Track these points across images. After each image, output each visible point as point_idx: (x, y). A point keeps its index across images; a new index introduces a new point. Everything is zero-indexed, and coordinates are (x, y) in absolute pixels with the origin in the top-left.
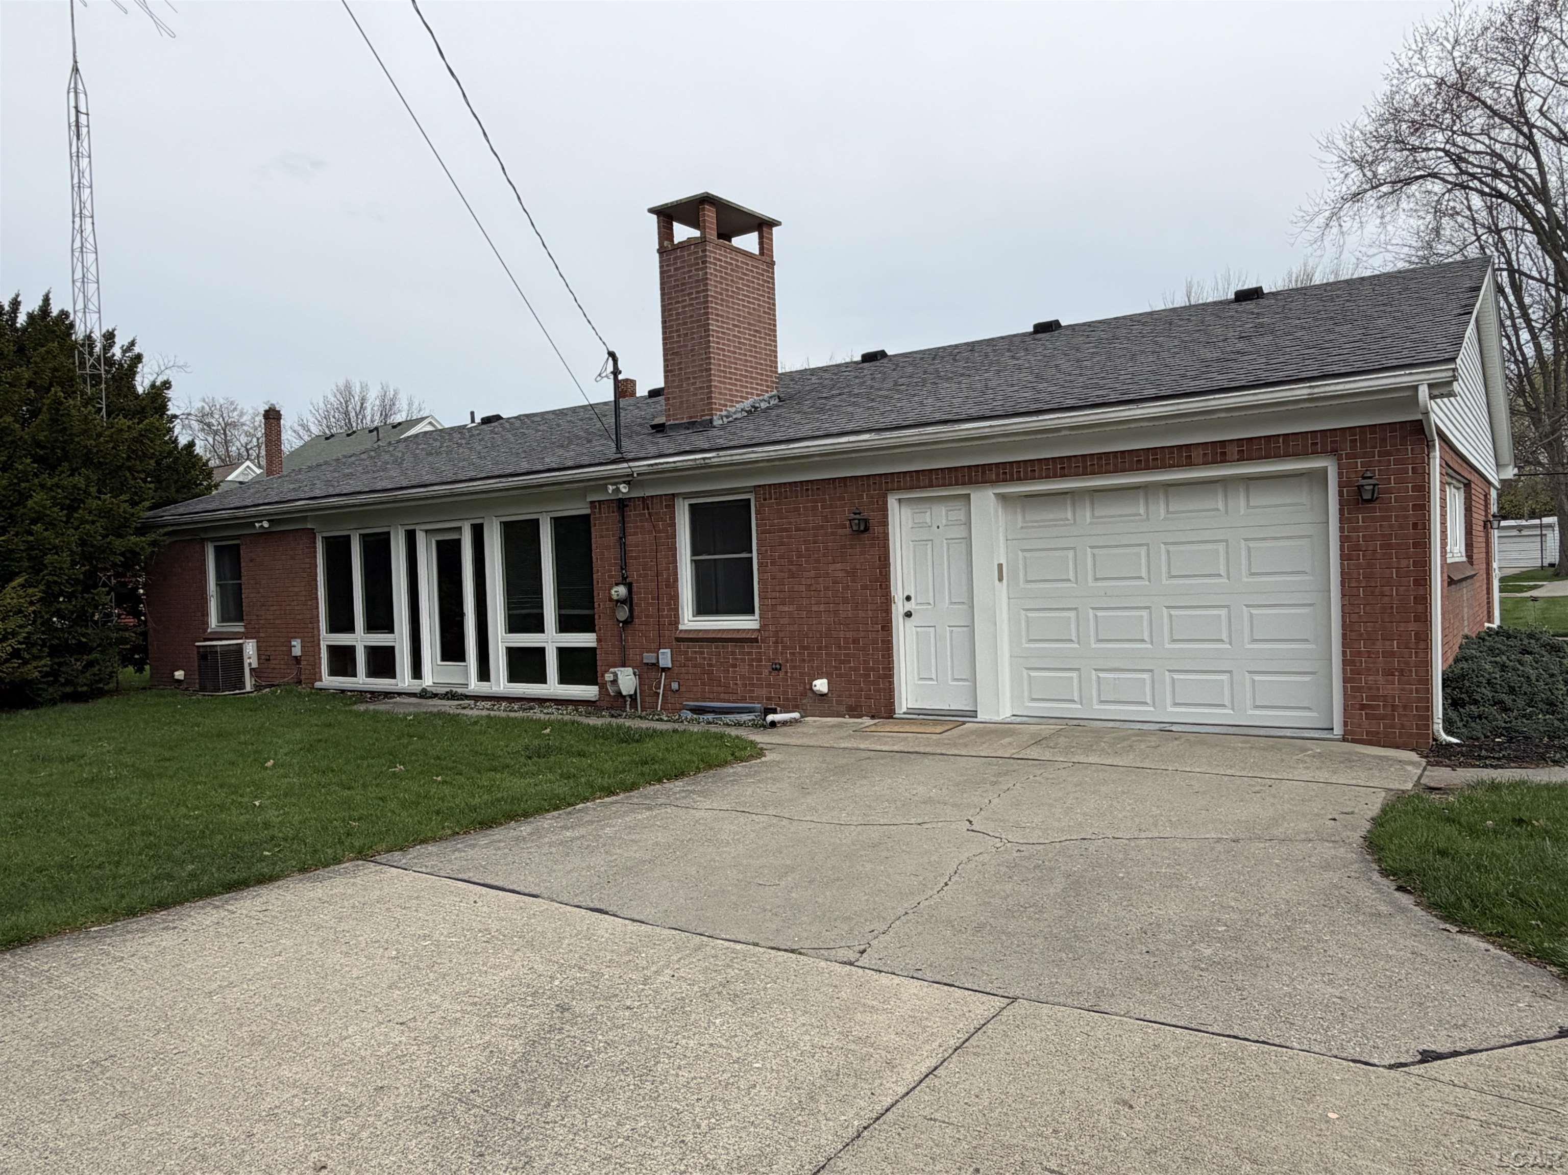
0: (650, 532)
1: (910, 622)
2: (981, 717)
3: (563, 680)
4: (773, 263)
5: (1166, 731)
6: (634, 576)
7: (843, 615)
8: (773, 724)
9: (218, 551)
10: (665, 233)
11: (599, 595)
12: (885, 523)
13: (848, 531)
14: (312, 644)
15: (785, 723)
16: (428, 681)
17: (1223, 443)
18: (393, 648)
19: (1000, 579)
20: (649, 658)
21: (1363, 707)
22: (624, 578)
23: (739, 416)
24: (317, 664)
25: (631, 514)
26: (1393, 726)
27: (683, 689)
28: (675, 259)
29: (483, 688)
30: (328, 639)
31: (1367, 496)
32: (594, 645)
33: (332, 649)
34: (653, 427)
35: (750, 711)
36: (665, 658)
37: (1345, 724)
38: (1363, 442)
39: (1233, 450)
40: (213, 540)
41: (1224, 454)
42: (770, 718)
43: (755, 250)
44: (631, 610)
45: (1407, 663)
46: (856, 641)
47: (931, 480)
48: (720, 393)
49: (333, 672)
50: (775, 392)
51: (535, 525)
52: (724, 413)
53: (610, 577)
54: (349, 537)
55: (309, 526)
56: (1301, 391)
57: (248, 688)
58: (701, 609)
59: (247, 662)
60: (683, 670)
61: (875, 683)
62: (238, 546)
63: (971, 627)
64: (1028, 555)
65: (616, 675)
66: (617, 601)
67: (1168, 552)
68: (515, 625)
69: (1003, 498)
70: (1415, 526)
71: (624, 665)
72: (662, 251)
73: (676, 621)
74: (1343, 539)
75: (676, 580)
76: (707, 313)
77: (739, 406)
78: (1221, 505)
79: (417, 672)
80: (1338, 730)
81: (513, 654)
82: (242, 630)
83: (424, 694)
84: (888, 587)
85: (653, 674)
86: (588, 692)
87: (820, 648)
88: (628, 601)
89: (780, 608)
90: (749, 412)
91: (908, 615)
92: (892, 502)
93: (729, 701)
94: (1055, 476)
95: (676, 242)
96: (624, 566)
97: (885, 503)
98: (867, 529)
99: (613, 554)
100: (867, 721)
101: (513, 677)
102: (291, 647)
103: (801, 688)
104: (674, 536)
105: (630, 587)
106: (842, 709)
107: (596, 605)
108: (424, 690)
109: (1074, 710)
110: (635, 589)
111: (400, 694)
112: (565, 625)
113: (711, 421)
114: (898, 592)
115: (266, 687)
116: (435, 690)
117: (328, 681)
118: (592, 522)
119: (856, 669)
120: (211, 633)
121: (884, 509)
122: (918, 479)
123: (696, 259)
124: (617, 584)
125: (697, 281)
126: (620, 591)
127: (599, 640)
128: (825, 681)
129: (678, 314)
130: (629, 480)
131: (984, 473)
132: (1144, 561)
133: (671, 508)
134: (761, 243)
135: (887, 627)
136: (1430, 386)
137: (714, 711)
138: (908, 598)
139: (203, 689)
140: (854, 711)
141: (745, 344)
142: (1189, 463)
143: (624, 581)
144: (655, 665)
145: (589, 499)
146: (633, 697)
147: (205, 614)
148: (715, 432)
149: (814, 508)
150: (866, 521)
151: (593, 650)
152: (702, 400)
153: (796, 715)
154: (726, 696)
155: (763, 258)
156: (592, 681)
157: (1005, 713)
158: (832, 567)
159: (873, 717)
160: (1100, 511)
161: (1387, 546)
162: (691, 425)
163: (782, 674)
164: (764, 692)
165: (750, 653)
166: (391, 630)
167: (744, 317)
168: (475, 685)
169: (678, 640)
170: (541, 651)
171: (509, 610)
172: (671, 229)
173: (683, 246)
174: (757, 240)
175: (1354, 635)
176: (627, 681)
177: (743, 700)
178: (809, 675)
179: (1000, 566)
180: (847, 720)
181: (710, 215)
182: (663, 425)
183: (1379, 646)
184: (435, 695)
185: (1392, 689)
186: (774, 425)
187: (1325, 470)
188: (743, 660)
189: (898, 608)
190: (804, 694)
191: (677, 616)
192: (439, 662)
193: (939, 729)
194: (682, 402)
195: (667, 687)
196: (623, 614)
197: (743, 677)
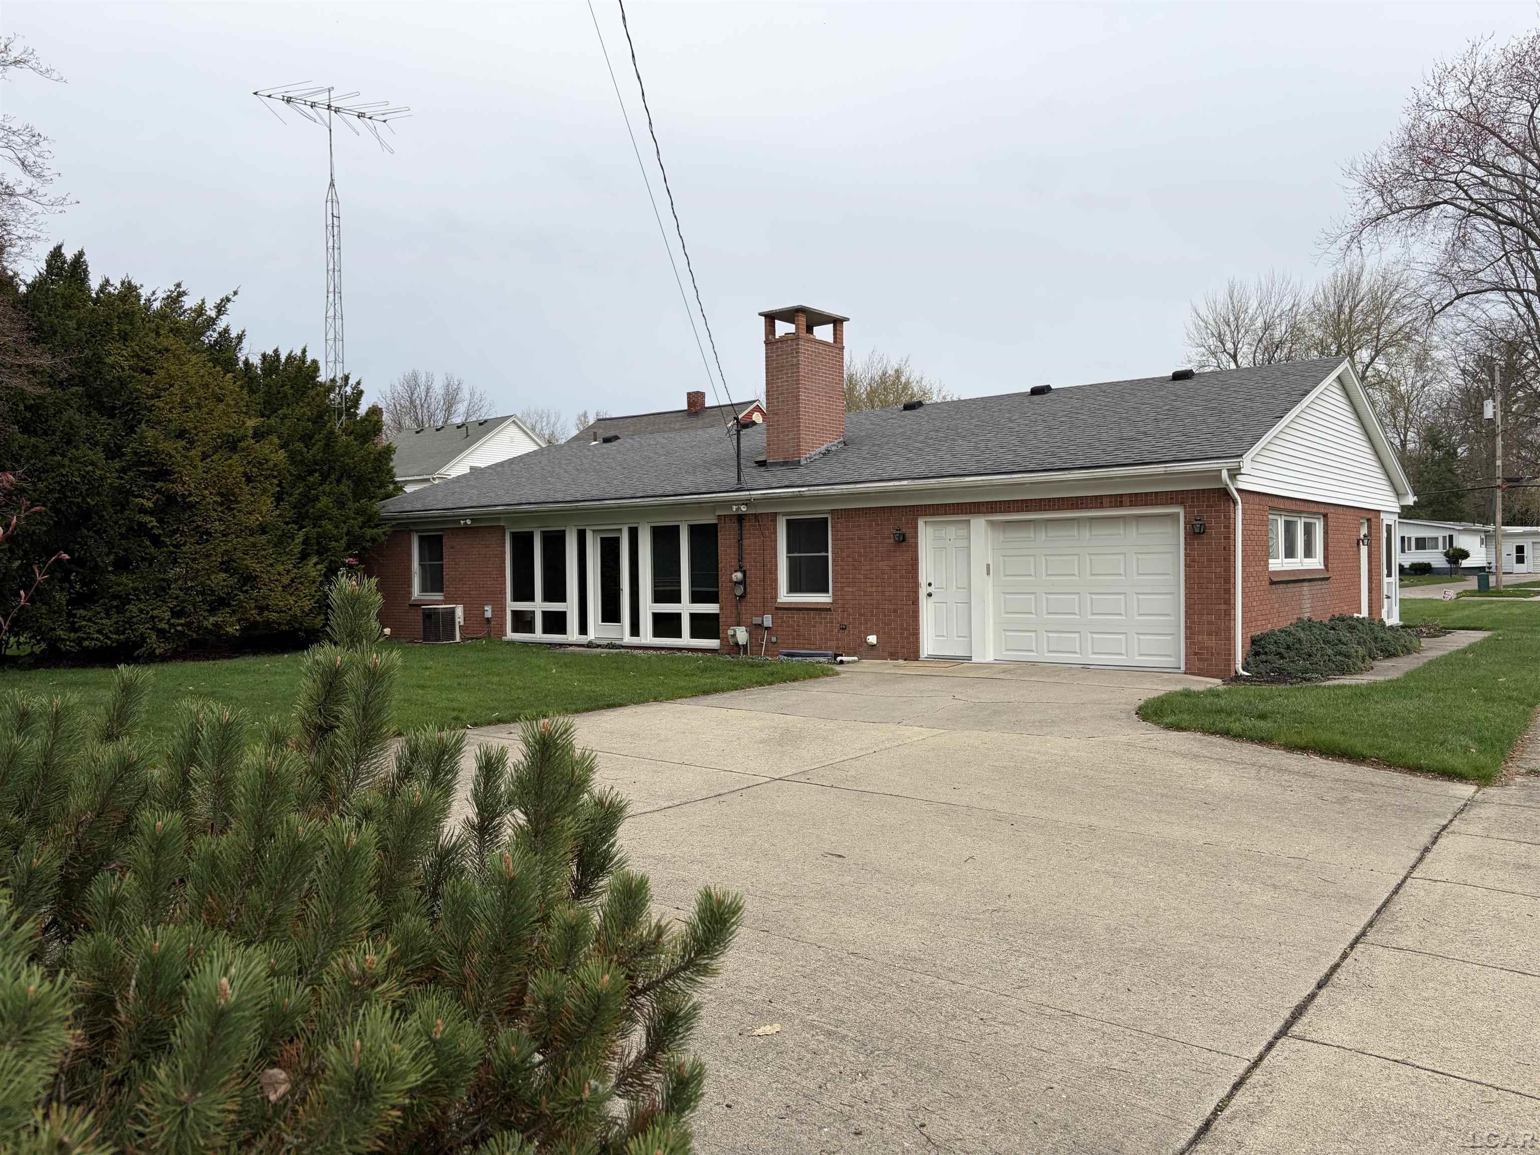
0: (759, 537)
1: (931, 599)
2: (974, 660)
3: (694, 635)
4: (843, 348)
5: (1085, 667)
6: (747, 566)
7: (888, 594)
8: (842, 662)
9: (422, 539)
10: (770, 329)
11: (722, 579)
12: (916, 537)
13: (892, 541)
14: (500, 609)
15: (849, 662)
16: (592, 635)
17: (1121, 495)
18: (565, 613)
19: (988, 574)
20: (756, 620)
21: (1196, 654)
22: (741, 567)
23: (817, 457)
24: (503, 625)
25: (747, 524)
26: (1211, 665)
27: (779, 641)
28: (777, 348)
29: (635, 641)
30: (512, 606)
31: (1197, 531)
32: (718, 612)
33: (515, 613)
34: (756, 462)
35: (825, 655)
36: (768, 621)
37: (1186, 664)
38: (1198, 499)
39: (1126, 500)
40: (417, 531)
41: (1121, 502)
42: (839, 659)
43: (830, 340)
44: (745, 588)
45: (1219, 629)
46: (895, 611)
47: (945, 511)
48: (806, 442)
49: (515, 630)
50: (842, 439)
51: (676, 530)
52: (808, 456)
53: (731, 566)
54: (532, 533)
55: (502, 524)
56: (1160, 469)
57: (458, 639)
58: (794, 588)
59: (457, 620)
60: (780, 629)
61: (907, 638)
62: (441, 536)
63: (969, 603)
64: (1006, 558)
65: (735, 631)
66: (736, 582)
67: (1091, 560)
68: (658, 597)
69: (992, 523)
70: (1225, 548)
71: (739, 625)
72: (767, 343)
73: (775, 597)
74: (1186, 555)
75: (776, 570)
76: (798, 388)
77: (818, 450)
78: (1122, 532)
79: (583, 629)
80: (1183, 668)
81: (658, 618)
82: (441, 598)
83: (590, 645)
84: (917, 577)
85: (759, 631)
86: (713, 643)
87: (872, 615)
88: (743, 582)
89: (846, 589)
90: (824, 454)
91: (930, 595)
92: (921, 523)
93: (810, 649)
94: (1022, 511)
95: (777, 337)
96: (740, 560)
97: (917, 524)
98: (904, 540)
99: (733, 551)
100: (901, 662)
101: (656, 634)
102: (484, 611)
103: (858, 641)
104: (776, 541)
105: (744, 573)
106: (886, 654)
107: (720, 585)
108: (590, 642)
109: (1032, 656)
110: (748, 574)
111: (571, 645)
112: (696, 598)
113: (799, 462)
114: (923, 580)
115: (468, 639)
116: (598, 642)
117: (510, 635)
118: (719, 530)
119: (895, 629)
120: (414, 600)
121: (916, 528)
122: (938, 509)
123: (792, 350)
124: (736, 571)
125: (792, 365)
126: (738, 576)
127: (721, 609)
128: (875, 637)
129: (778, 387)
130: (747, 502)
131: (979, 508)
132: (1076, 563)
133: (774, 521)
134: (835, 334)
135: (915, 602)
136: (1228, 470)
137: (800, 655)
138: (930, 585)
139: (425, 638)
140: (894, 656)
141: (822, 407)
142: (1101, 506)
143: (741, 569)
144: (760, 626)
145: (718, 513)
146: (745, 646)
147: (410, 585)
148: (802, 470)
149: (870, 526)
150: (904, 535)
151: (717, 615)
152: (793, 447)
153: (855, 658)
154: (809, 646)
155: (836, 345)
156: (716, 637)
157: (990, 658)
158: (881, 563)
159: (905, 660)
160: (1051, 533)
161: (1210, 560)
162: (785, 463)
163: (846, 632)
164: (834, 643)
165: (825, 618)
166: (563, 599)
167: (823, 388)
168: (628, 639)
169: (777, 609)
170: (678, 616)
171: (655, 586)
172: (774, 326)
173: (783, 340)
174: (832, 332)
175: (1192, 612)
176: (742, 635)
177: (820, 649)
178: (864, 633)
179: (988, 566)
180: (889, 661)
181: (802, 320)
182: (765, 461)
183: (1205, 617)
184: (599, 646)
185: (1211, 642)
186: (844, 468)
187: (1179, 513)
188: (821, 623)
189: (923, 591)
190: (860, 646)
191: (776, 593)
192: (600, 623)
193: (947, 665)
194: (778, 448)
195: (769, 641)
196: (739, 591)
197: (820, 634)
